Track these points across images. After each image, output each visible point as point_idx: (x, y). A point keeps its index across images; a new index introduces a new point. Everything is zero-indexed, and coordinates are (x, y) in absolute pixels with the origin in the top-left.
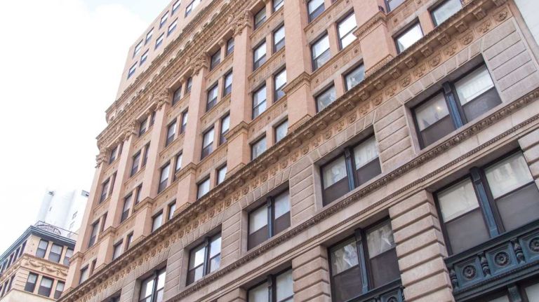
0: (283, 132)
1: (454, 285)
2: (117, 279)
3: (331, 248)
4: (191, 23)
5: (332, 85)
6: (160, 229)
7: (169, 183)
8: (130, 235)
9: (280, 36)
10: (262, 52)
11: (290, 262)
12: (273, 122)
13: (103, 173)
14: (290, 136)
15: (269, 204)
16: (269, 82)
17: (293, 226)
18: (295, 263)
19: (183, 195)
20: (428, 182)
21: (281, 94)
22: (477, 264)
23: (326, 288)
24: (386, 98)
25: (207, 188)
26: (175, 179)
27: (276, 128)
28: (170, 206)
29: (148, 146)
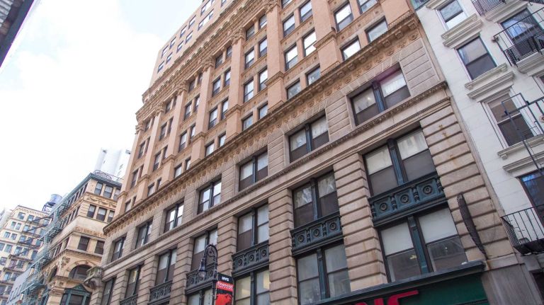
0: (264, 112)
1: (373, 215)
2: (150, 210)
3: (294, 190)
4: (202, 34)
5: (298, 81)
6: (180, 176)
7: (186, 146)
8: (159, 181)
9: (263, 46)
10: (251, 57)
11: (267, 199)
12: (258, 105)
13: (141, 138)
14: (269, 115)
15: (254, 161)
16: (256, 78)
17: (270, 175)
18: (270, 200)
19: (196, 154)
20: (360, 148)
21: (264, 86)
22: (389, 202)
23: (291, 216)
24: (334, 91)
25: (212, 149)
26: (190, 143)
27: (259, 109)
28: (187, 161)
29: (171, 120)
